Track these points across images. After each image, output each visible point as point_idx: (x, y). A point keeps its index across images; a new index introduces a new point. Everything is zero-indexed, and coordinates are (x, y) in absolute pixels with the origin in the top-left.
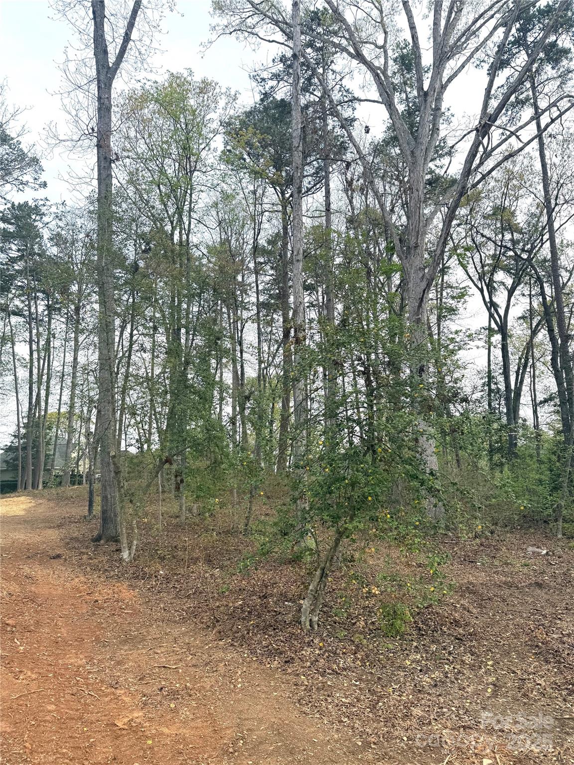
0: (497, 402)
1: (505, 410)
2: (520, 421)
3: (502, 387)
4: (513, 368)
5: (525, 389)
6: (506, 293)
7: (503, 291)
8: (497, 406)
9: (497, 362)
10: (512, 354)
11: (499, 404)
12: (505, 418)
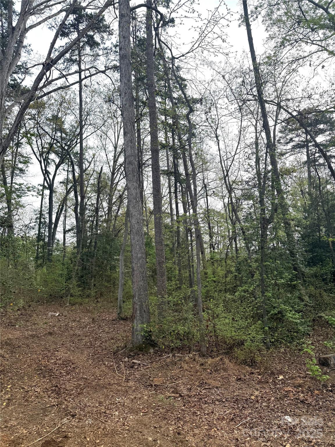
0: (44, 229)
1: (47, 234)
2: (56, 241)
3: (47, 220)
4: (55, 211)
5: (60, 223)
6: (55, 167)
7: (53, 165)
8: (44, 232)
9: (46, 206)
10: (55, 202)
11: (45, 231)
12: (47, 239)
